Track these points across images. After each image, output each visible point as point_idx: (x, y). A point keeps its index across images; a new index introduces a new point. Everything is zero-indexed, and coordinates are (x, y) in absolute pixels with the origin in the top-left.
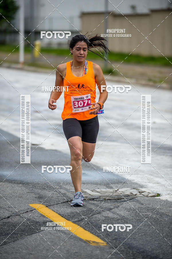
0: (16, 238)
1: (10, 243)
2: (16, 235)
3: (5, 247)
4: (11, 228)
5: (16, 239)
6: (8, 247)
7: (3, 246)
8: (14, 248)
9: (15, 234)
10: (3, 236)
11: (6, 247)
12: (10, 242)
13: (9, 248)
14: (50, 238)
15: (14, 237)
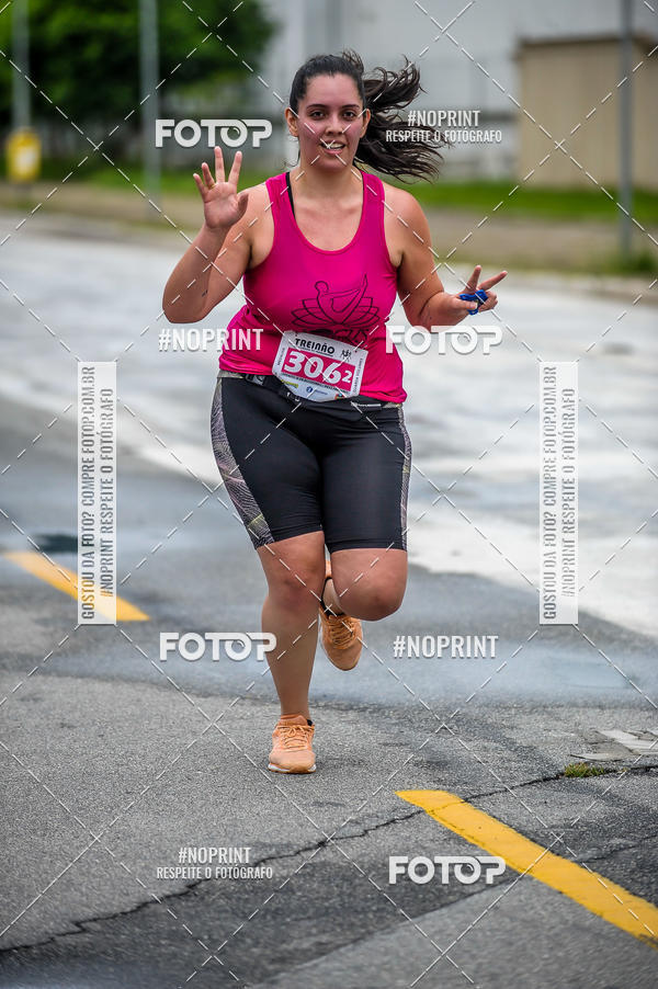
0: (362, 927)
1: (342, 950)
2: (361, 916)
3: (323, 963)
4: (337, 886)
5: (363, 931)
6: (337, 965)
7: (315, 962)
8: (358, 969)
9: (356, 911)
10: (309, 918)
11: (330, 965)
12: (338, 947)
13: (340, 970)
14: (497, 930)
15: (352, 925)
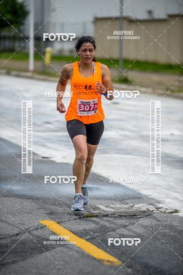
0: (26, 256)
1: (19, 262)
2: (26, 254)
3: (13, 266)
4: (20, 246)
5: (25, 257)
6: (17, 266)
7: (12, 265)
8: (23, 267)
9: (25, 252)
10: (12, 254)
11: (15, 266)
13: (18, 267)
14: (61, 257)
15: (23, 256)
